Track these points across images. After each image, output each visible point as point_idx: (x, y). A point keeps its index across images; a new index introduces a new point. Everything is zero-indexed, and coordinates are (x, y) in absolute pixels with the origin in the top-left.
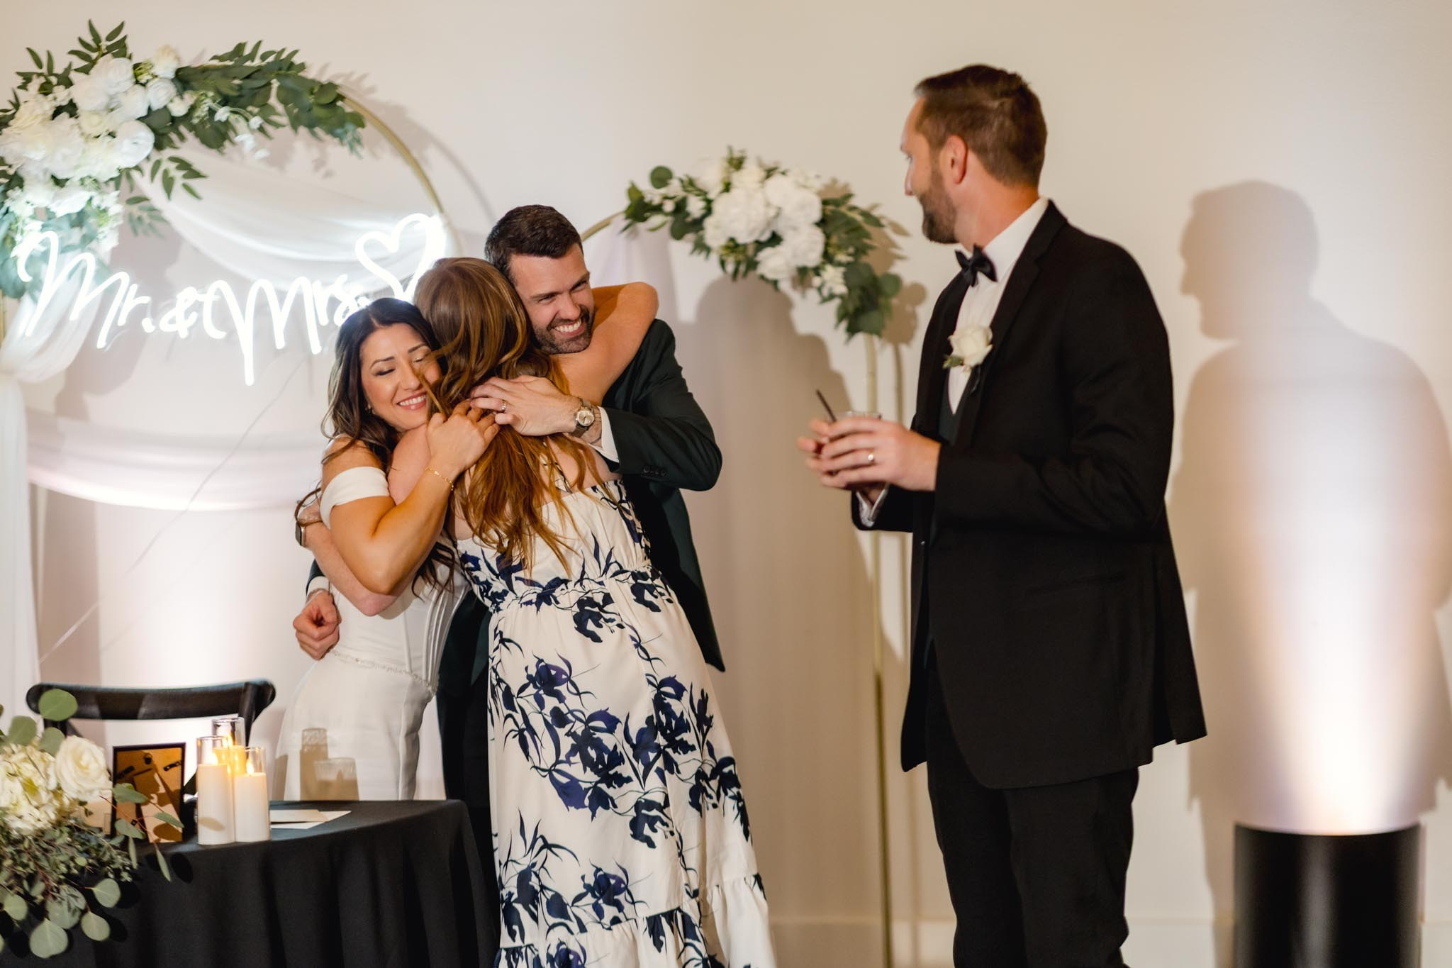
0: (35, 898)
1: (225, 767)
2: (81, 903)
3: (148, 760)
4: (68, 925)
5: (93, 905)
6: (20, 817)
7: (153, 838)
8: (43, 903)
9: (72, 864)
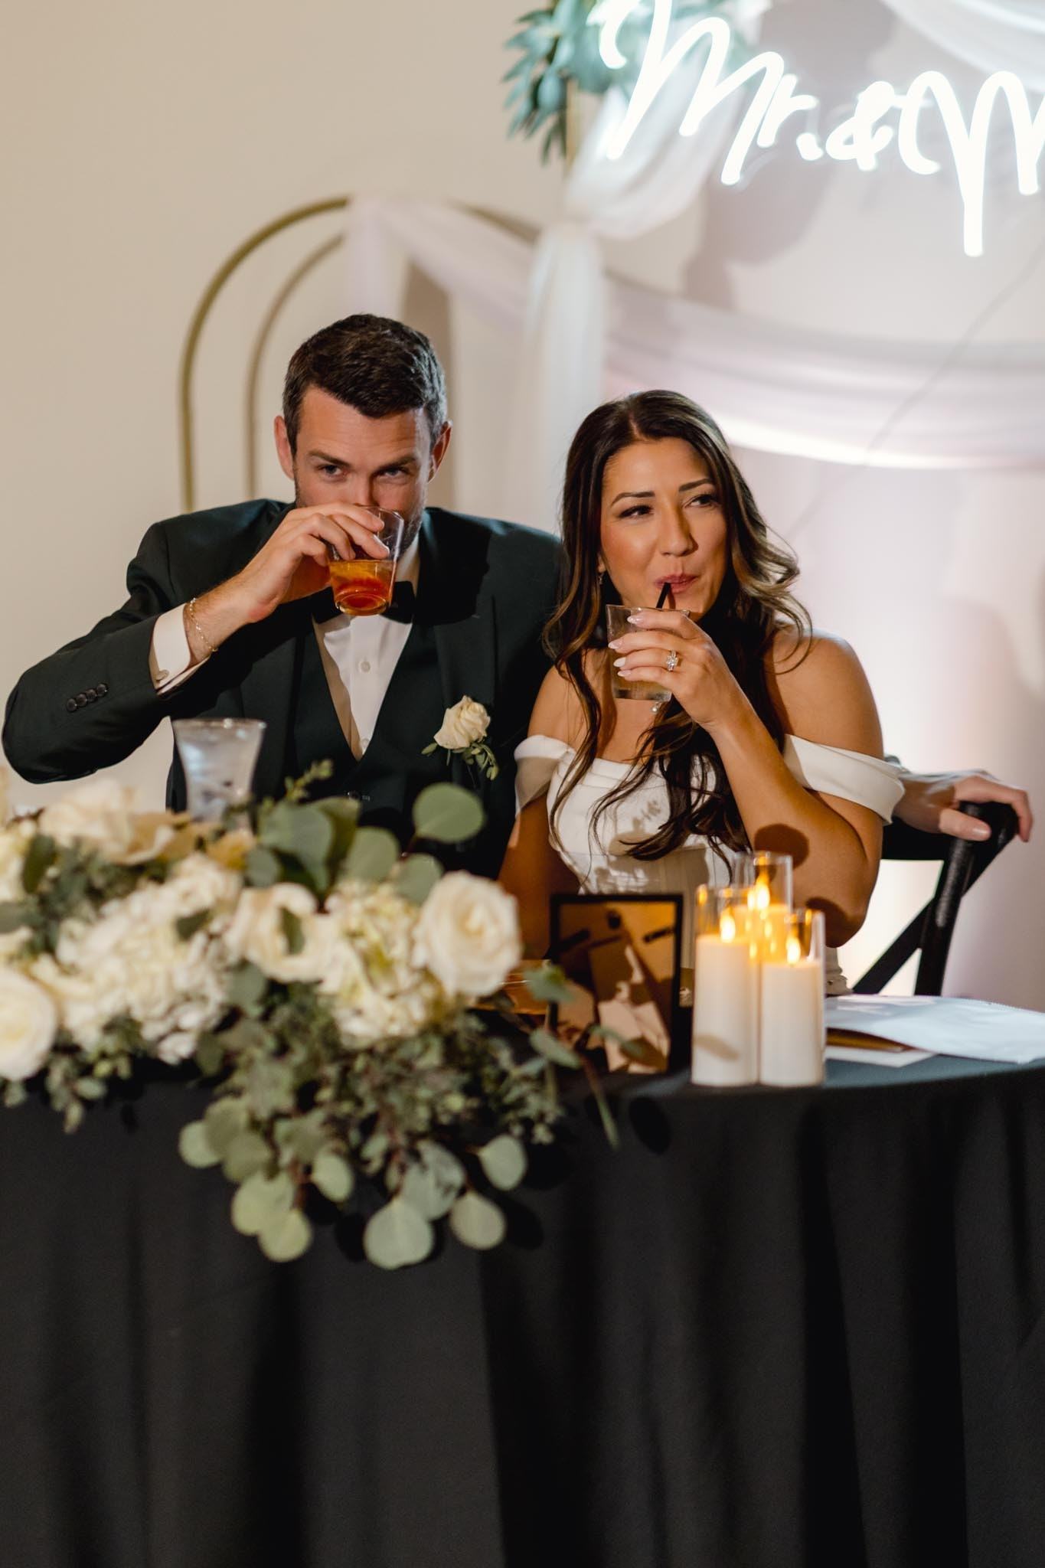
0: (367, 1162)
1: (747, 948)
2: (456, 1175)
3: (615, 921)
4: (436, 1211)
5: (477, 1181)
6: (359, 1013)
7: (616, 1061)
8: (383, 1172)
9: (439, 1109)
